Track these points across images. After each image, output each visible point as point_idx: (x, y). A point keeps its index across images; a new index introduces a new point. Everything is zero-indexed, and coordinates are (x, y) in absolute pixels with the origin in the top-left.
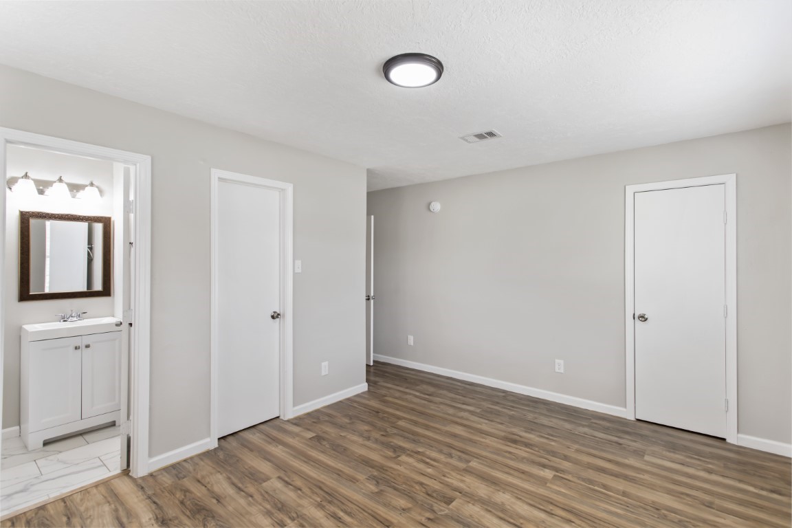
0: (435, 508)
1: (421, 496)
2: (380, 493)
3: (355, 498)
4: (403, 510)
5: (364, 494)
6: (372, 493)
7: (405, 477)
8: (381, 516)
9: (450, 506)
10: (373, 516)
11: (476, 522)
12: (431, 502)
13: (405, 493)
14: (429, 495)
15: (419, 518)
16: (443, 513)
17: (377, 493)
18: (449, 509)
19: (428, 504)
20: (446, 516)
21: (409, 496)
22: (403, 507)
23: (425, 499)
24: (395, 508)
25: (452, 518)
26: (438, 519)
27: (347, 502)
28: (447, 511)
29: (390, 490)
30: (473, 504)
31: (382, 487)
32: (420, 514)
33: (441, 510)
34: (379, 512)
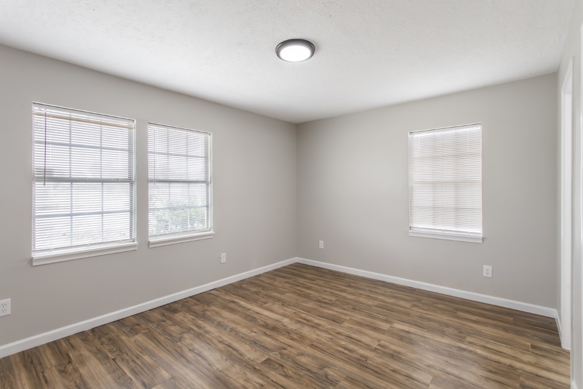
0: (279, 356)
1: (288, 364)
2: (322, 367)
3: (342, 363)
4: (303, 355)
5: (336, 367)
6: (328, 367)
7: (301, 384)
8: (318, 351)
9: (267, 357)
10: (323, 350)
11: (254, 347)
12: (282, 360)
13: (301, 367)
14: (282, 366)
15: (292, 350)
16: (275, 353)
17: (325, 367)
18: (270, 355)
19: (284, 358)
20: (272, 351)
21: (298, 364)
22: (302, 356)
23: (286, 362)
24: (309, 356)
25: (269, 350)
26: (280, 349)
27: (346, 359)
28: (271, 354)
29: (314, 370)
30: (249, 359)
31: (321, 372)
32: (291, 352)
33: (275, 354)
34: (320, 353)
